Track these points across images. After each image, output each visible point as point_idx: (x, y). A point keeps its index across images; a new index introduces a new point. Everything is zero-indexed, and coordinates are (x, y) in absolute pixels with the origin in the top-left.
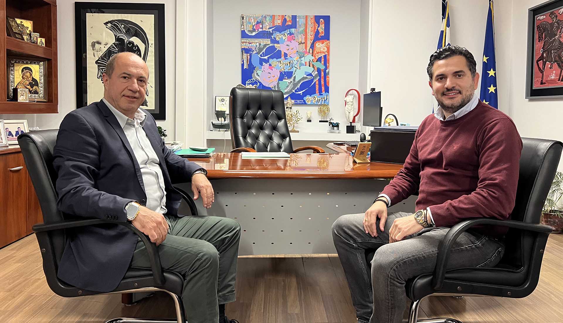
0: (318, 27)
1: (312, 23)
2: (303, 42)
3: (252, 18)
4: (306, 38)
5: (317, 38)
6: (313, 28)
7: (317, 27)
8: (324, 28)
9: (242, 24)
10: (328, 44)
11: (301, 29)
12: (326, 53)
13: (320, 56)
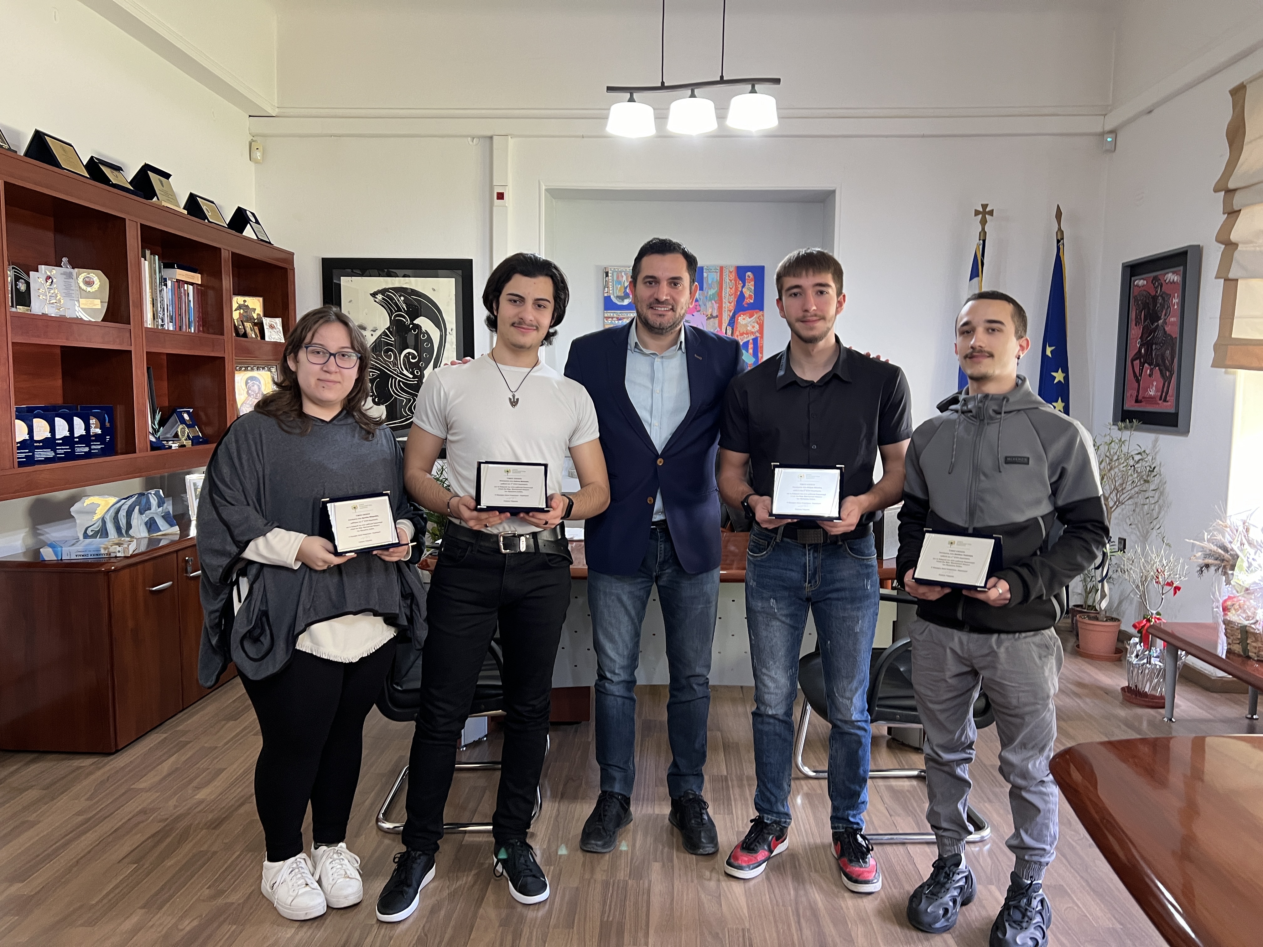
0: (743, 287)
1: (731, 281)
2: (714, 315)
3: (623, 274)
4: (720, 308)
5: (741, 307)
6: (734, 289)
7: (740, 286)
8: (753, 288)
9: (606, 286)
10: (761, 317)
11: (712, 292)
12: (758, 335)
13: (745, 340)
